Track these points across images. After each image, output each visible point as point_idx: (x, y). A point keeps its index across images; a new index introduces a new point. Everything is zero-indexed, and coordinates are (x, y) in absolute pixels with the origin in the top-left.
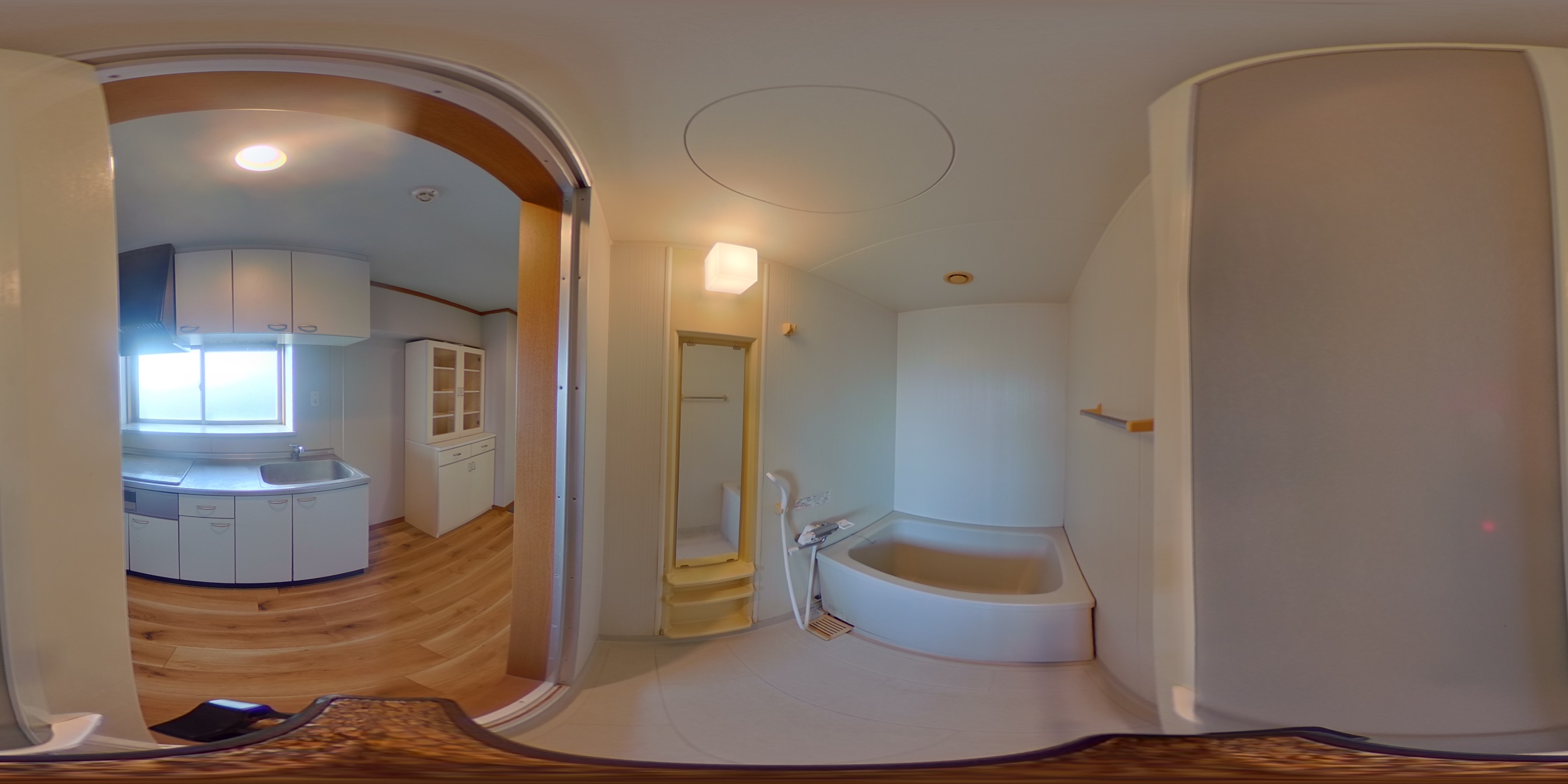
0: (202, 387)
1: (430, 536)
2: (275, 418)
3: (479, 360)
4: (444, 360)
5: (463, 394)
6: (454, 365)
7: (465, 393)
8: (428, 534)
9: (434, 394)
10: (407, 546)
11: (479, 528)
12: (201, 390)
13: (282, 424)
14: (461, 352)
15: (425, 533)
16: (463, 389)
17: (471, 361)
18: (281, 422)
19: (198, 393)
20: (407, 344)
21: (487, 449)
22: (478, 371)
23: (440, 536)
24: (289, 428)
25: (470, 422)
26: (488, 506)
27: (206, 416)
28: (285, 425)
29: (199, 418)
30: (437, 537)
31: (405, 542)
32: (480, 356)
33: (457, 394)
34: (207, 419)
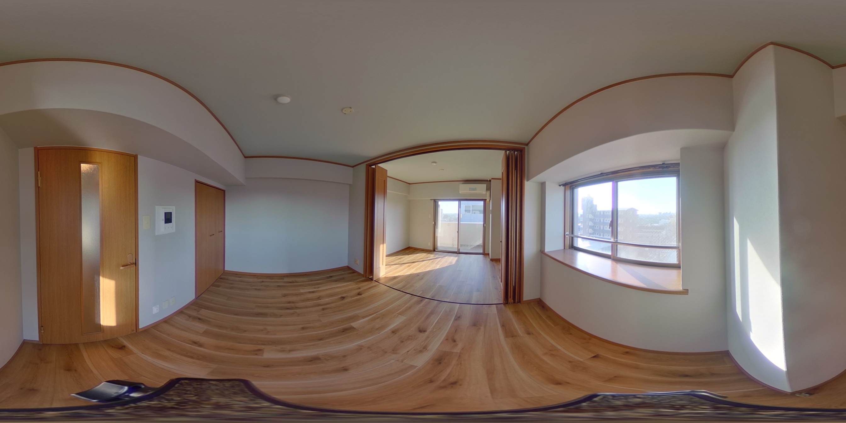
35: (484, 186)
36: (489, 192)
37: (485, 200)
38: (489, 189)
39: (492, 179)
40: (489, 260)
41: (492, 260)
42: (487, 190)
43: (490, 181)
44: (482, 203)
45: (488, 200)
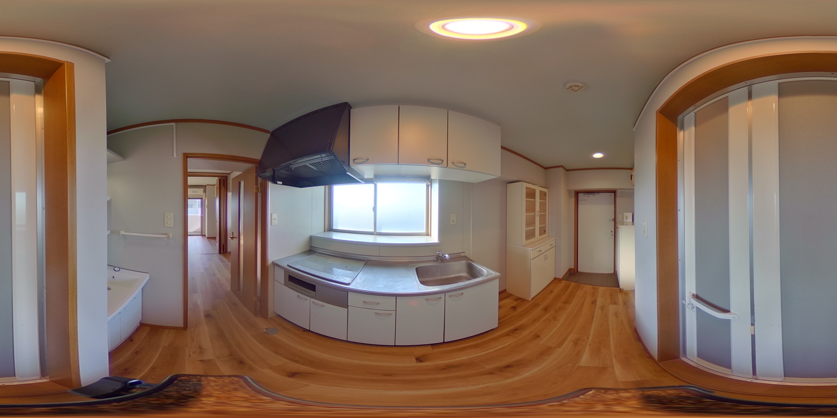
0: (375, 209)
1: (525, 300)
2: (424, 231)
3: (545, 195)
4: (531, 194)
5: (539, 215)
6: (534, 198)
7: (540, 214)
8: (524, 299)
9: (526, 215)
10: (514, 308)
11: (552, 292)
12: (374, 211)
13: (428, 235)
14: (538, 189)
15: (522, 298)
16: (539, 212)
17: (543, 195)
18: (428, 234)
19: (373, 213)
20: (508, 185)
21: (553, 246)
22: (545, 201)
23: (531, 299)
24: (434, 238)
25: (543, 231)
26: (553, 279)
27: (377, 229)
28: (431, 236)
29: (372, 230)
30: (530, 300)
31: (512, 305)
32: (546, 192)
33: (536, 215)
34: (377, 231)
35: (202, 190)
36: (205, 193)
37: (202, 199)
38: (205, 191)
39: (207, 185)
40: (206, 238)
41: (208, 238)
42: (204, 192)
43: (206, 186)
44: (200, 200)
45: (204, 199)
